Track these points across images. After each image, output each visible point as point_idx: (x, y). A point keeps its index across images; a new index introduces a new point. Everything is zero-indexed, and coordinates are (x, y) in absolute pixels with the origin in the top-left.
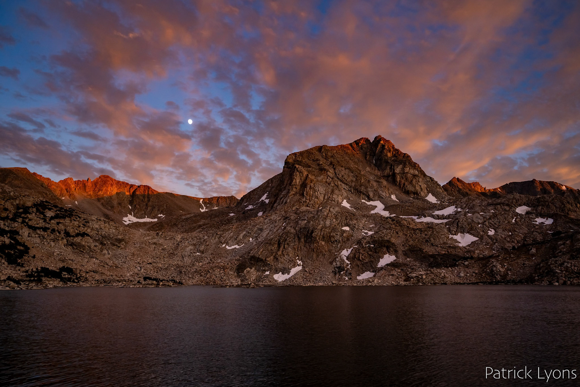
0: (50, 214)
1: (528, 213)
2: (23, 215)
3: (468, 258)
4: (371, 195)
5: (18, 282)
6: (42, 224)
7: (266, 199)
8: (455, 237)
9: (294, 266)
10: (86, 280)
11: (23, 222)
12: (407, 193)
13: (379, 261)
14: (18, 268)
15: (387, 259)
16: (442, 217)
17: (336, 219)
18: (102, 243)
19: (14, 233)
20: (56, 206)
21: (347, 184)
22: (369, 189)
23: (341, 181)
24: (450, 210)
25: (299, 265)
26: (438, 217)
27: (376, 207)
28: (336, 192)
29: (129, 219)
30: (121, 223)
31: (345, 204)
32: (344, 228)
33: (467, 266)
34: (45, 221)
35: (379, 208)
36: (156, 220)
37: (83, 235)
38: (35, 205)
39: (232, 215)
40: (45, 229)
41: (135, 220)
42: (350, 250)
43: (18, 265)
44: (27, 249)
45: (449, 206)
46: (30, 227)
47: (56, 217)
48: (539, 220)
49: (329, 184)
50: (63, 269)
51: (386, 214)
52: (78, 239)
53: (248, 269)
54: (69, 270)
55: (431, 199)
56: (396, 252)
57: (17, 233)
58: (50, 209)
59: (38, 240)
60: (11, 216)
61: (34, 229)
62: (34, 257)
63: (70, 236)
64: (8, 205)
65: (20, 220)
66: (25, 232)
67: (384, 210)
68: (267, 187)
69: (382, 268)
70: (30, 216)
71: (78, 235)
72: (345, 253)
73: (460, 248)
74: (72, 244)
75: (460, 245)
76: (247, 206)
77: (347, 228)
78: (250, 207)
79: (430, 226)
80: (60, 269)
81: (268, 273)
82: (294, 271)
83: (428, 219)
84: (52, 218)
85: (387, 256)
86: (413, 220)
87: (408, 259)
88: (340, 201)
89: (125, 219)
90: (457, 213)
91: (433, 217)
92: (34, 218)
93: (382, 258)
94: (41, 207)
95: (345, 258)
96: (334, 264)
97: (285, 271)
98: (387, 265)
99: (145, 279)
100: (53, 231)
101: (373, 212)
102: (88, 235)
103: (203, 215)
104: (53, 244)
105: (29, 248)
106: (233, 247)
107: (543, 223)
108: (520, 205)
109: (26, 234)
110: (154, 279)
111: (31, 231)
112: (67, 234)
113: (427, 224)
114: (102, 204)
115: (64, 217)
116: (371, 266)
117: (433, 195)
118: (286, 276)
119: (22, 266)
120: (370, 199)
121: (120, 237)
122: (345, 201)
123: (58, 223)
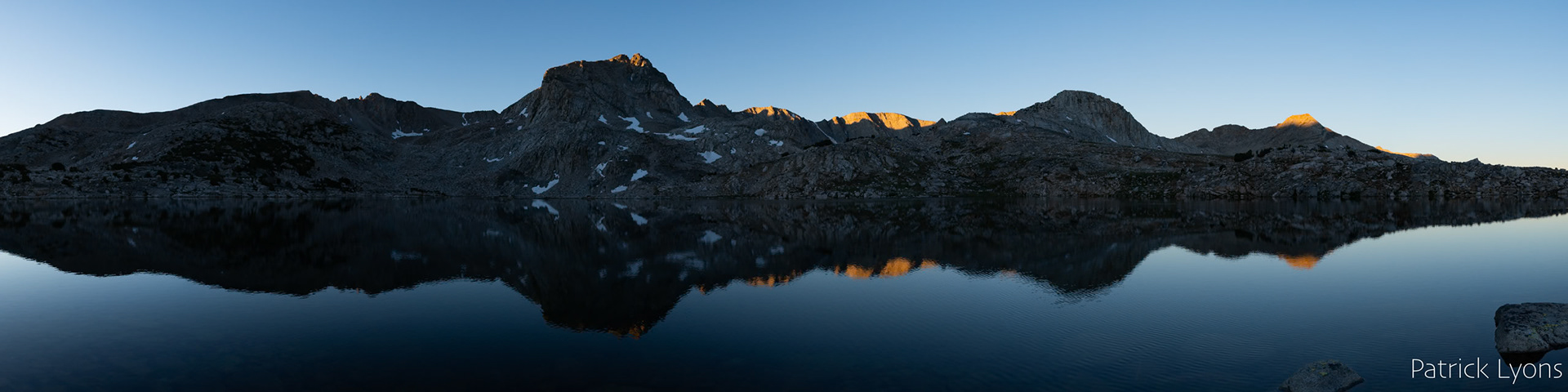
0: (329, 130)
1: (764, 135)
2: (308, 132)
3: (712, 174)
4: (627, 110)
5: (306, 190)
6: (323, 139)
7: (526, 113)
8: (702, 154)
9: (551, 180)
10: (361, 190)
11: (309, 138)
12: (661, 110)
13: (632, 176)
14: (307, 178)
15: (640, 174)
16: (693, 135)
17: (593, 133)
18: (374, 157)
19: (302, 149)
20: (333, 123)
21: (603, 99)
22: (626, 106)
23: (599, 96)
24: (699, 129)
25: (557, 178)
26: (688, 135)
27: (631, 123)
28: (593, 107)
29: (398, 134)
30: (390, 137)
31: (602, 119)
32: (600, 143)
33: (710, 182)
34: (326, 137)
35: (635, 125)
36: (422, 134)
37: (357, 149)
38: (317, 123)
39: (493, 128)
40: (326, 144)
41: (403, 134)
42: (605, 165)
43: (307, 176)
44: (313, 162)
45: (698, 125)
46: (314, 143)
47: (335, 133)
48: (773, 142)
49: (587, 99)
50: (342, 180)
51: (641, 130)
52: (353, 153)
53: (508, 182)
54: (347, 181)
55: (683, 117)
56: (646, 167)
57: (305, 148)
58: (329, 126)
59: (320, 154)
60: (299, 133)
61: (317, 144)
62: (319, 169)
63: (347, 150)
64: (296, 124)
65: (306, 137)
66: (311, 147)
67: (639, 126)
68: (527, 101)
69: (634, 182)
70: (313, 133)
71: (353, 149)
72: (601, 167)
73: (706, 165)
74: (348, 158)
75: (706, 162)
76: (507, 120)
77: (603, 143)
78: (510, 121)
79: (680, 144)
80: (340, 180)
81: (526, 186)
82: (551, 184)
83: (680, 137)
84: (331, 134)
85: (639, 171)
86: (665, 137)
87: (659, 174)
88: (597, 116)
89: (394, 133)
90: (705, 131)
91: (683, 135)
92: (317, 134)
93: (635, 172)
94: (322, 124)
95: (600, 172)
96: (589, 178)
97: (544, 184)
98: (639, 179)
99: (412, 190)
100: (333, 145)
101: (628, 128)
102: (361, 149)
103: (466, 130)
104: (333, 157)
105: (314, 162)
106: (493, 160)
107: (775, 145)
108: (759, 128)
109: (312, 149)
110: (420, 191)
111: (315, 146)
112: (344, 149)
113: (678, 141)
114: (373, 120)
115: (340, 134)
116: (625, 180)
117: (685, 114)
118: (544, 189)
119: (310, 177)
120: (626, 116)
121: (389, 151)
122: (602, 116)
123: (336, 139)
